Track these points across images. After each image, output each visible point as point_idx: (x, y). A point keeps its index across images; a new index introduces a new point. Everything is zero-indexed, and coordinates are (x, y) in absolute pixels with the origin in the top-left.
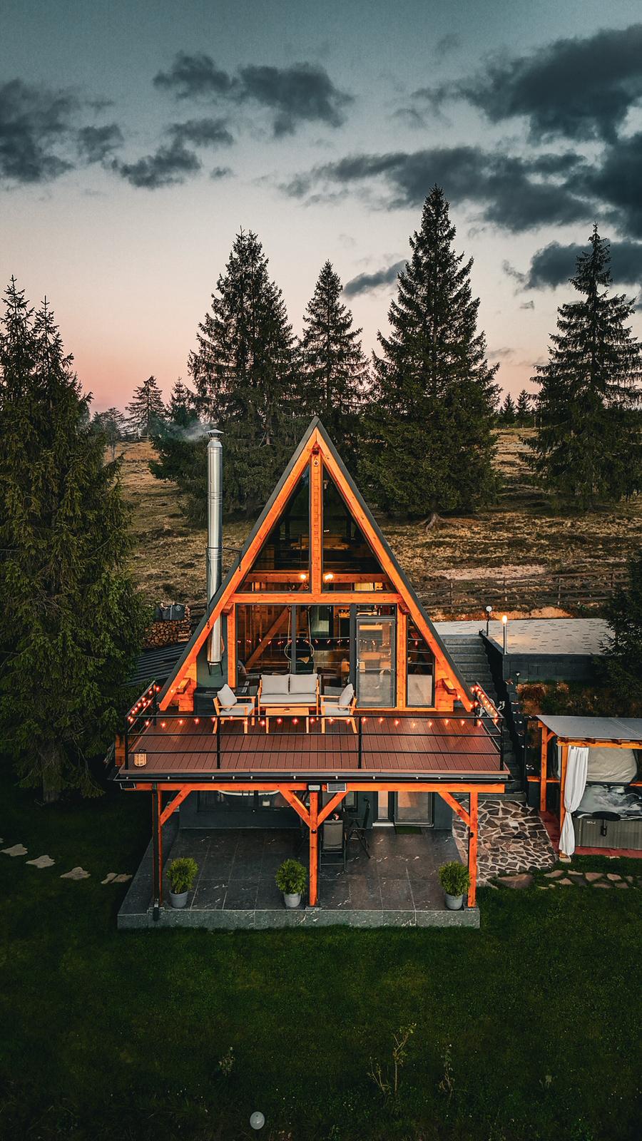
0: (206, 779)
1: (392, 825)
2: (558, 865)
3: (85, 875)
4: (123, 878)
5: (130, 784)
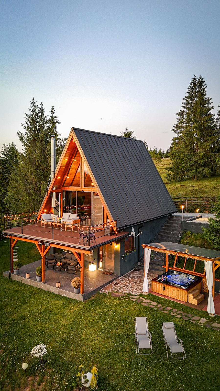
0: (20, 237)
2: (142, 295)
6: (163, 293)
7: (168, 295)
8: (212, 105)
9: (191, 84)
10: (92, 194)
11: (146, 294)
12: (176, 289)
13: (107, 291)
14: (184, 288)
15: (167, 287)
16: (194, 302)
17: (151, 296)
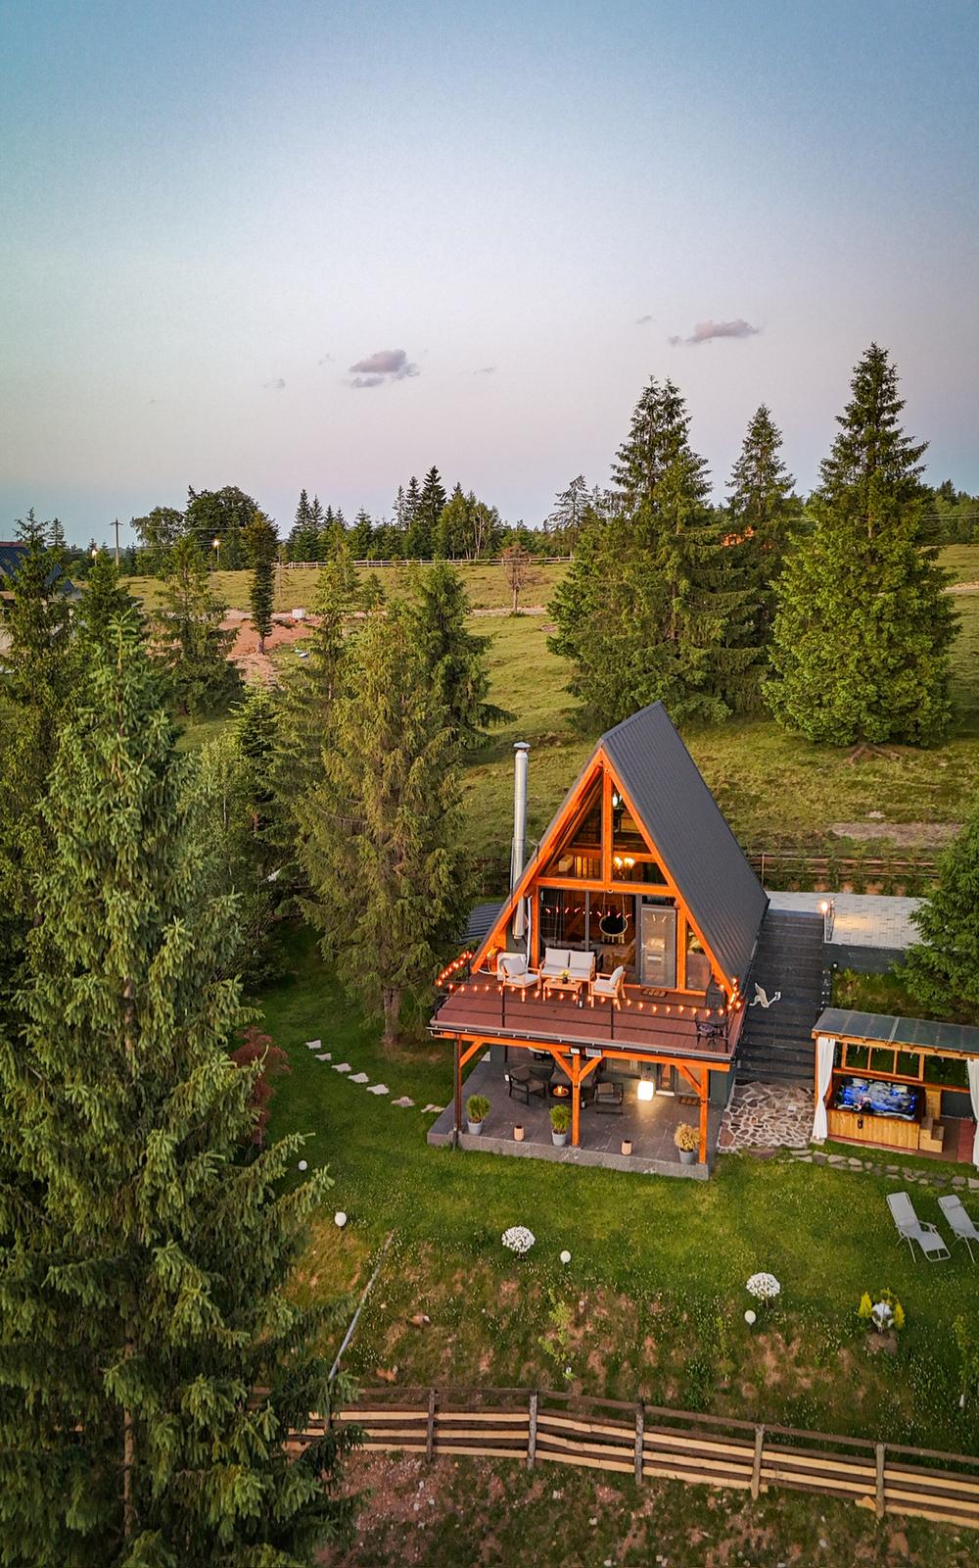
0: (494, 1035)
1: (672, 1094)
2: (811, 1146)
3: (411, 1103)
4: (438, 1109)
5: (438, 1032)
6: (857, 1134)
7: (870, 1139)
8: (706, 478)
9: (642, 406)
10: (639, 901)
11: (822, 1143)
12: (891, 1124)
13: (733, 1149)
14: (909, 1118)
15: (868, 1121)
16: (936, 1146)
17: (832, 1144)
